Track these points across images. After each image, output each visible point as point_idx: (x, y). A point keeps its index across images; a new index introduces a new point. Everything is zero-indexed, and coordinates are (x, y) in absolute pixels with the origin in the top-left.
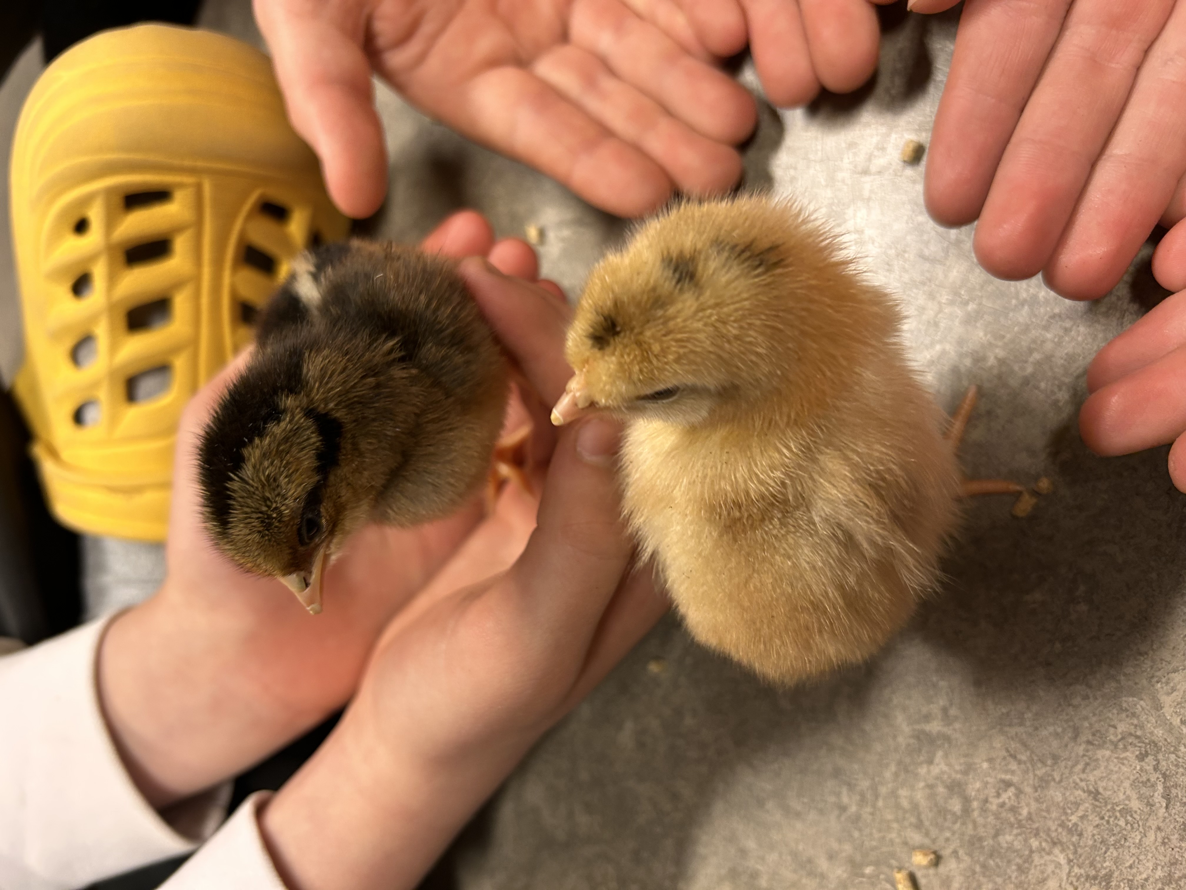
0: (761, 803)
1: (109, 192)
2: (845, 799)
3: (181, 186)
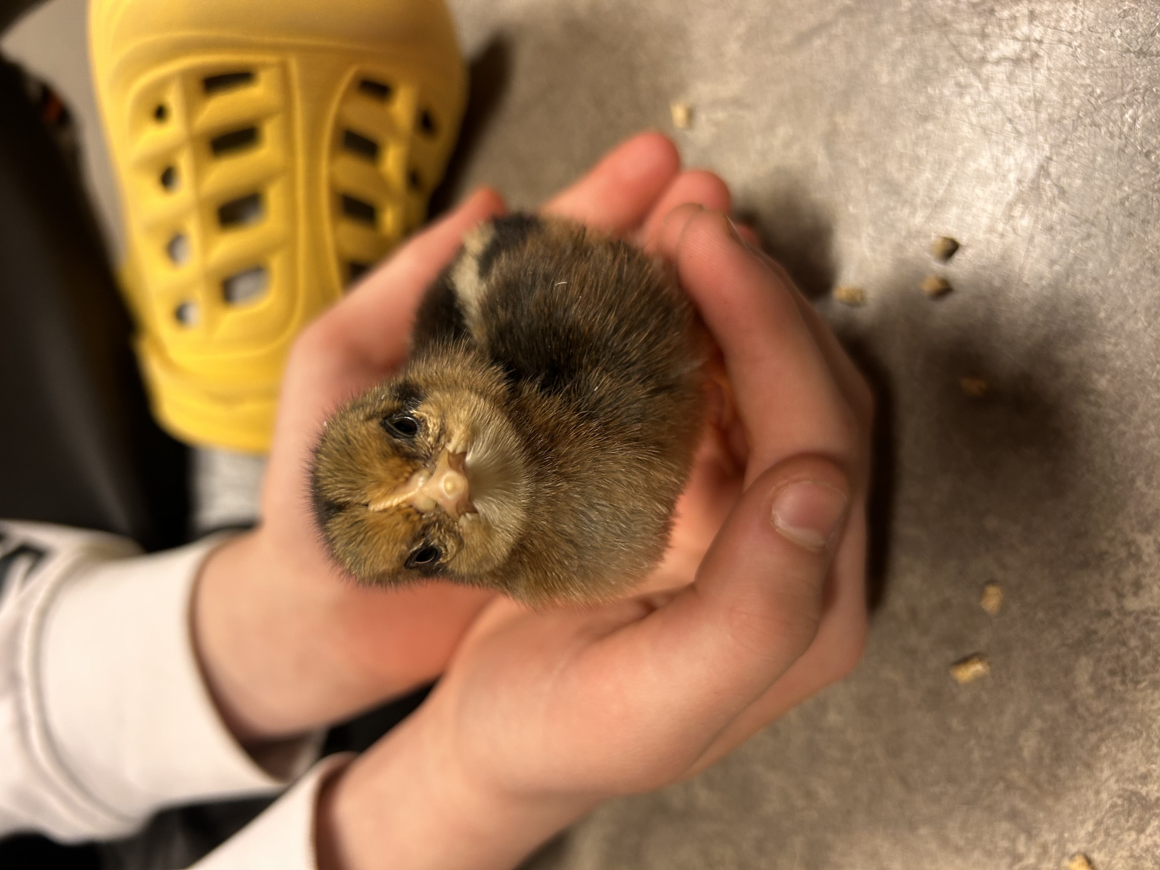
0: (912, 826)
1: (185, 75)
2: (1021, 848)
3: (265, 66)
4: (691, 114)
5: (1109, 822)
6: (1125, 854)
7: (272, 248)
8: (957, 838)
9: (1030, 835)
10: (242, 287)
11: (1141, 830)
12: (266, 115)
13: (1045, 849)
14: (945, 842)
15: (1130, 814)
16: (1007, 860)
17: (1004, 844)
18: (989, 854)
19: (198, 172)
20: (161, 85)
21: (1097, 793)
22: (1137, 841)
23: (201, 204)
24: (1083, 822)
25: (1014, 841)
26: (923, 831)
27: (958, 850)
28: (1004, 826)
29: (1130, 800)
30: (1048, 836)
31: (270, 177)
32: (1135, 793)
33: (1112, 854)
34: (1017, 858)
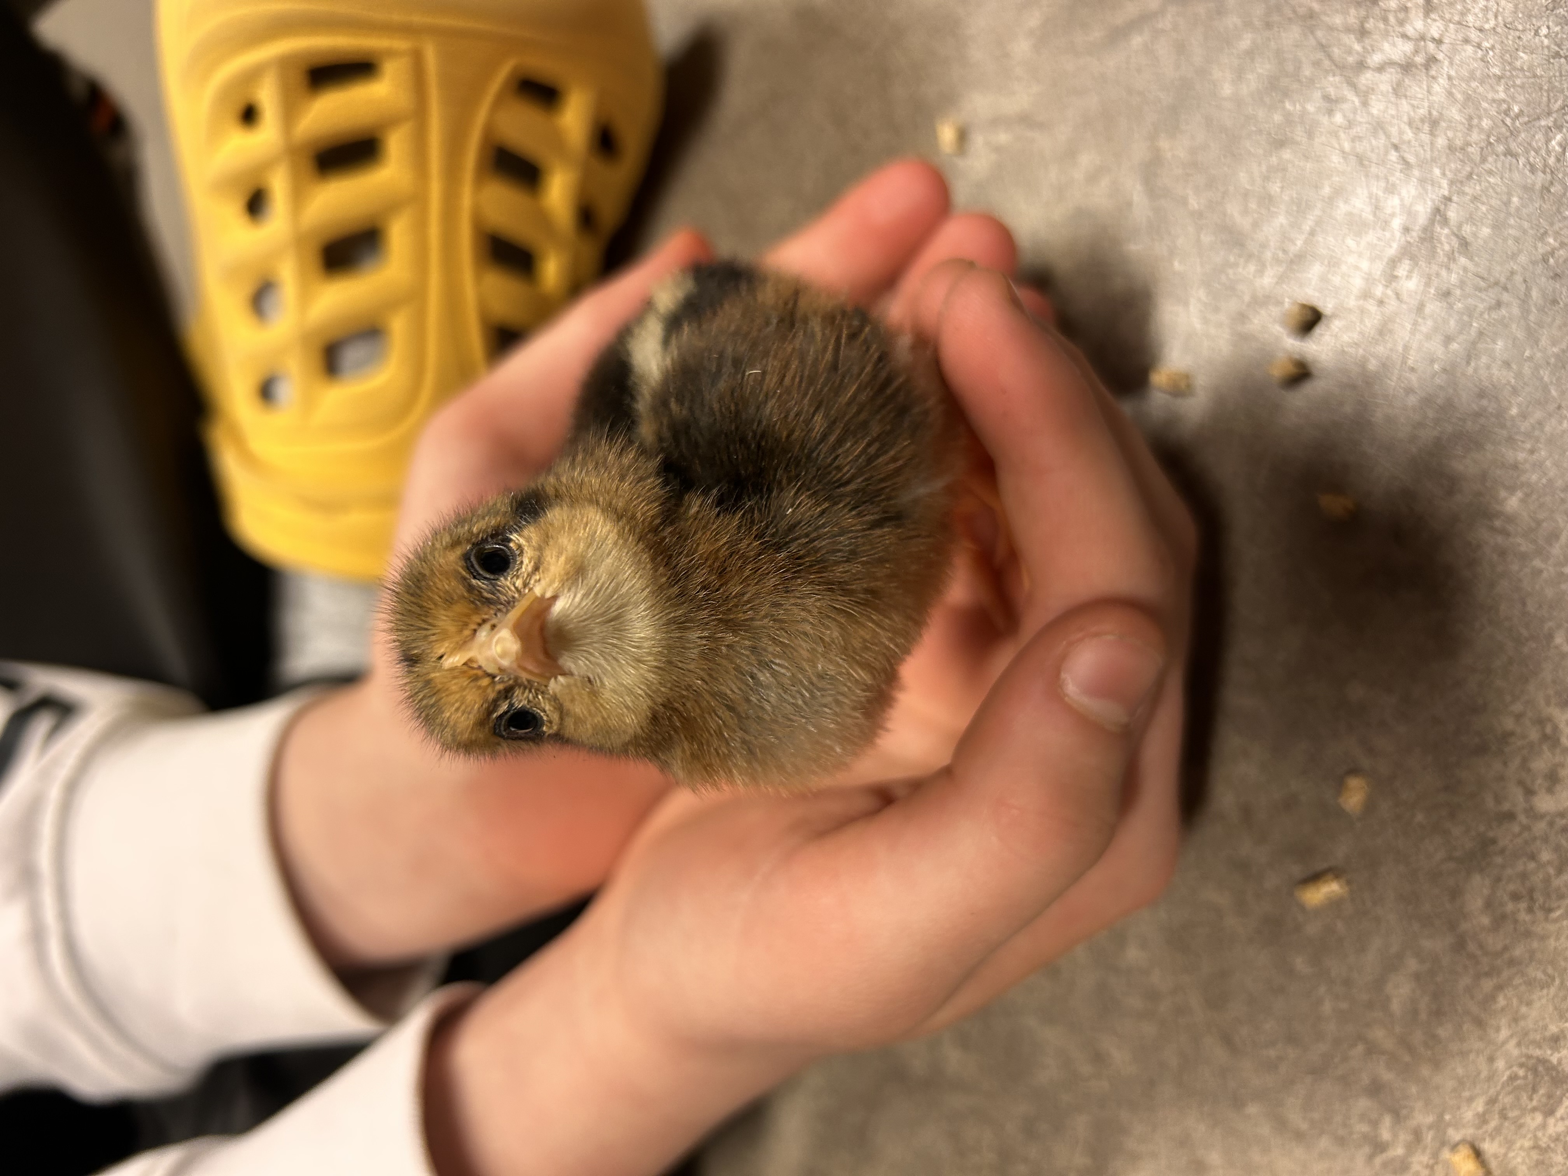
0: (1238, 1103)
1: (285, 63)
2: (1385, 1135)
3: (391, 53)
4: (963, 136)
5: (1506, 1100)
6: (1527, 1144)
7: (393, 304)
8: (1296, 1119)
9: (1398, 1116)
10: (351, 355)
11: (1549, 1112)
12: (391, 122)
13: (1417, 1135)
14: (1281, 1124)
15: (1534, 1090)
16: (1367, 1150)
17: (1364, 1128)
18: (1341, 1141)
19: (298, 197)
20: (252, 76)
21: (1491, 1059)
22: (1544, 1126)
23: (300, 240)
24: (1470, 1100)
25: (1375, 1124)
26: (1252, 1109)
27: (1299, 1136)
28: (1363, 1103)
29: (1535, 1071)
30: (1423, 1118)
31: (393, 206)
32: (1543, 1061)
33: (1509, 1144)
34: (1379, 1147)
